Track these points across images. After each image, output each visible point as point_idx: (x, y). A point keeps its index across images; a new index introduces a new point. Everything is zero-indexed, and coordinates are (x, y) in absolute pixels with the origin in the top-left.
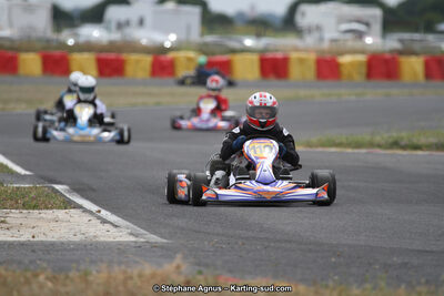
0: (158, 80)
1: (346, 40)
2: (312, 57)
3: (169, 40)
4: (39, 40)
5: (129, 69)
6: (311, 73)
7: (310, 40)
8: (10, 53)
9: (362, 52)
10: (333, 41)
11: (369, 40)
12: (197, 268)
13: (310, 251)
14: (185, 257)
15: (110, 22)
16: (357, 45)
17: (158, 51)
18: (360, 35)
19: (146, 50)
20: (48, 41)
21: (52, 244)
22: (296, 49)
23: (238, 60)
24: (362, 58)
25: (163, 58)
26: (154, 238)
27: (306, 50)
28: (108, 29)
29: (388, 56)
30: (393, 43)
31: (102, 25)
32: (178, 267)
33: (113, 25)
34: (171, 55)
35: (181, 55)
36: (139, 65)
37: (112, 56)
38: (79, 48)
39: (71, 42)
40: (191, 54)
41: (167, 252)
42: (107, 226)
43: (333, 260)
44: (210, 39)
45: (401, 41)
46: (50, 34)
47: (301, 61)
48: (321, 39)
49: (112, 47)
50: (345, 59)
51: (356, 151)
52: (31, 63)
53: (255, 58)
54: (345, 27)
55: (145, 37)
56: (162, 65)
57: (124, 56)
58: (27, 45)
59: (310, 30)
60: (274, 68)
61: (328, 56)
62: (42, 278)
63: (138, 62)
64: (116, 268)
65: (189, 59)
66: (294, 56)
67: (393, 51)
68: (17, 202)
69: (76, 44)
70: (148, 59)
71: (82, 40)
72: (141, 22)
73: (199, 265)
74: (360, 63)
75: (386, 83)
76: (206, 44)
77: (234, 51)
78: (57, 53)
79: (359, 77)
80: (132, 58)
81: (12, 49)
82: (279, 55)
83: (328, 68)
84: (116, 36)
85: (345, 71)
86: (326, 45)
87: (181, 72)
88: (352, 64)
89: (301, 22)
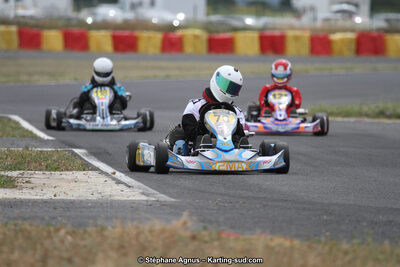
0: (167, 55)
1: (336, 20)
2: (307, 35)
3: (178, 19)
4: (60, 18)
5: (142, 45)
6: (305, 49)
8: (35, 30)
9: (352, 30)
10: (327, 20)
11: (358, 20)
12: (202, 224)
13: (304, 209)
14: (191, 215)
15: (124, 3)
16: (348, 24)
17: (168, 29)
18: (350, 14)
19: (156, 28)
20: (69, 20)
21: (72, 202)
22: (292, 28)
23: (240, 37)
24: (351, 36)
25: (172, 35)
26: (163, 197)
27: (302, 29)
28: (122, 8)
29: (375, 34)
30: (379, 22)
31: (118, 5)
32: (185, 223)
33: (128, 6)
34: (179, 33)
35: (189, 33)
36: (150, 42)
37: (126, 33)
38: (97, 26)
39: (89, 20)
40: (197, 32)
41: (175, 210)
42: (121, 187)
43: (325, 217)
44: (215, 18)
45: (387, 20)
46: (71, 13)
47: (297, 38)
48: (315, 19)
49: (126, 25)
50: (336, 37)
51: (346, 119)
52: (53, 39)
53: (255, 35)
54: (337, 7)
55: (155, 16)
56: (172, 42)
57: (138, 33)
58: (50, 23)
59: (304, 11)
60: (272, 44)
61: (321, 34)
62: (62, 232)
63: (149, 38)
64: (129, 224)
65: (196, 37)
66: (290, 34)
67: (379, 30)
68: (40, 164)
69: (94, 23)
70: (158, 37)
71: (99, 18)
72: (153, 3)
73: (203, 221)
74: (350, 40)
75: (373, 58)
76: (210, 23)
77: (236, 29)
78: (76, 30)
79: (349, 52)
80: (143, 35)
81: (37, 26)
82: (277, 33)
83: (320, 45)
84: (129, 15)
85: (336, 48)
86: (319, 24)
87: (188, 48)
88: (343, 41)
89: (297, 3)
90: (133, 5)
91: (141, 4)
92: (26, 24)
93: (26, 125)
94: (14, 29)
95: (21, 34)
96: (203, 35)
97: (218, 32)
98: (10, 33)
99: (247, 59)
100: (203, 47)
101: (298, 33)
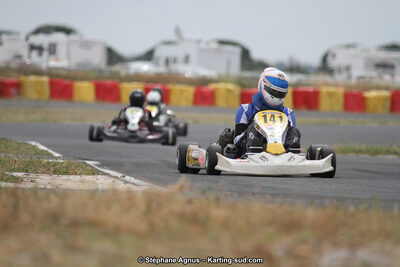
0: (199, 108)
1: (372, 78)
2: (341, 91)
5: (174, 98)
6: (339, 106)
7: (340, 78)
8: (66, 82)
9: (387, 88)
10: (360, 78)
15: (158, 58)
17: (201, 83)
19: (189, 82)
20: (101, 71)
22: (327, 84)
24: (386, 94)
25: (204, 89)
27: (336, 85)
28: (157, 64)
33: (162, 62)
34: (212, 87)
35: (221, 86)
36: (183, 95)
38: (130, 78)
39: (123, 73)
40: (230, 86)
44: (248, 74)
46: (104, 67)
47: (331, 95)
48: (349, 77)
49: (159, 78)
50: (371, 94)
52: (85, 90)
55: (189, 71)
56: (204, 96)
57: (170, 86)
58: (82, 74)
59: (340, 70)
60: (307, 100)
61: (355, 91)
63: (182, 91)
65: (229, 91)
66: (324, 90)
68: (49, 169)
69: (127, 76)
70: (191, 90)
71: (132, 72)
72: (187, 60)
74: (385, 98)
76: (244, 78)
78: (108, 82)
79: (383, 110)
80: (175, 88)
81: (67, 77)
82: (310, 89)
83: (354, 101)
84: (162, 69)
85: (370, 105)
86: (353, 81)
87: (221, 102)
88: (377, 98)
89: (332, 63)
90: (167, 62)
91: (175, 61)
92: (58, 76)
93: (42, 147)
94: (45, 79)
95: (52, 84)
96: (236, 90)
97: (251, 87)
98: (41, 83)
100: (235, 101)
101: (332, 89)
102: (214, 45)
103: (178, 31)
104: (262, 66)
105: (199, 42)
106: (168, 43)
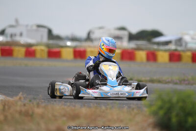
5: (15, 54)
7: (96, 44)
9: (119, 48)
15: (7, 34)
19: (23, 46)
22: (89, 47)
23: (64, 51)
25: (30, 49)
27: (95, 47)
29: (131, 51)
33: (9, 36)
34: (34, 48)
36: (19, 52)
37: (7, 47)
40: (43, 48)
44: (51, 42)
47: (92, 52)
49: (7, 43)
53: (71, 50)
55: (23, 40)
56: (30, 52)
57: (13, 48)
60: (79, 54)
63: (19, 50)
65: (42, 50)
66: (88, 50)
67: (133, 49)
70: (23, 50)
72: (21, 35)
77: (62, 47)
80: (16, 49)
82: (82, 49)
84: (9, 39)
87: (38, 55)
89: (93, 36)
90: (11, 36)
91: (15, 35)
96: (45, 49)
97: (53, 48)
99: (67, 61)
100: (45, 55)
101: (92, 49)
102: (35, 28)
103: (17, 21)
104: (58, 38)
105: (27, 26)
106: (12, 26)
